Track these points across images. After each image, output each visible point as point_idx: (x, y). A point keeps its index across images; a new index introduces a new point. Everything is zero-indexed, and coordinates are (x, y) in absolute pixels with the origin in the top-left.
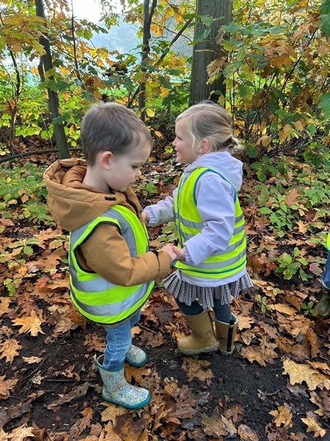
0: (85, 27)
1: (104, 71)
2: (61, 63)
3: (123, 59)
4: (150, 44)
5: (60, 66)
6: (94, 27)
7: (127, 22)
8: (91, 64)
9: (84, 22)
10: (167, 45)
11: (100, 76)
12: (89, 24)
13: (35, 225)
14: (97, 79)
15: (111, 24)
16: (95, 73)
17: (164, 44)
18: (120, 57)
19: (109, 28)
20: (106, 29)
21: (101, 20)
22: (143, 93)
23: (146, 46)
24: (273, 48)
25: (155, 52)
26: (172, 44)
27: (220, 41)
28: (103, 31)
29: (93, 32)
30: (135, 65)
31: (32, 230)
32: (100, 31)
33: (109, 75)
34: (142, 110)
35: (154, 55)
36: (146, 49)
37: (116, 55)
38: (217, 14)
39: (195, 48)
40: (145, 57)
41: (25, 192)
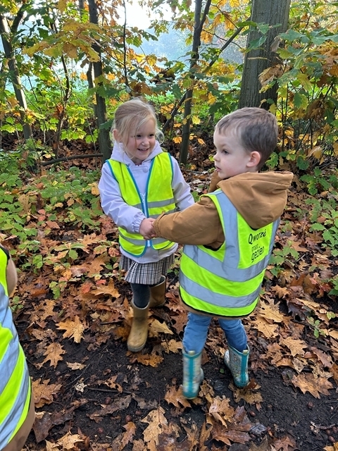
0: (135, 34)
1: (151, 78)
2: (111, 70)
3: (172, 66)
4: (200, 51)
5: (110, 73)
6: (145, 35)
7: (176, 29)
8: (139, 71)
9: (135, 30)
10: (216, 52)
11: (147, 82)
12: (140, 31)
13: (79, 229)
14: (144, 85)
15: (161, 31)
16: (143, 79)
17: (214, 51)
18: (168, 64)
19: (158, 35)
20: (156, 36)
21: (150, 28)
22: (190, 100)
23: (195, 53)
24: (333, 57)
25: (204, 59)
26: (221, 51)
27: (275, 49)
28: (153, 38)
29: (143, 39)
30: (183, 72)
31: (76, 234)
32: (150, 39)
33: (156, 82)
34: (188, 117)
35: (203, 61)
36: (196, 57)
37: (164, 62)
38: (273, 22)
39: (248, 56)
40: (193, 64)
41: (71, 196)
